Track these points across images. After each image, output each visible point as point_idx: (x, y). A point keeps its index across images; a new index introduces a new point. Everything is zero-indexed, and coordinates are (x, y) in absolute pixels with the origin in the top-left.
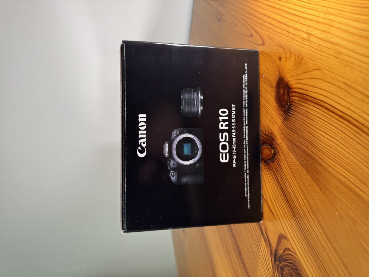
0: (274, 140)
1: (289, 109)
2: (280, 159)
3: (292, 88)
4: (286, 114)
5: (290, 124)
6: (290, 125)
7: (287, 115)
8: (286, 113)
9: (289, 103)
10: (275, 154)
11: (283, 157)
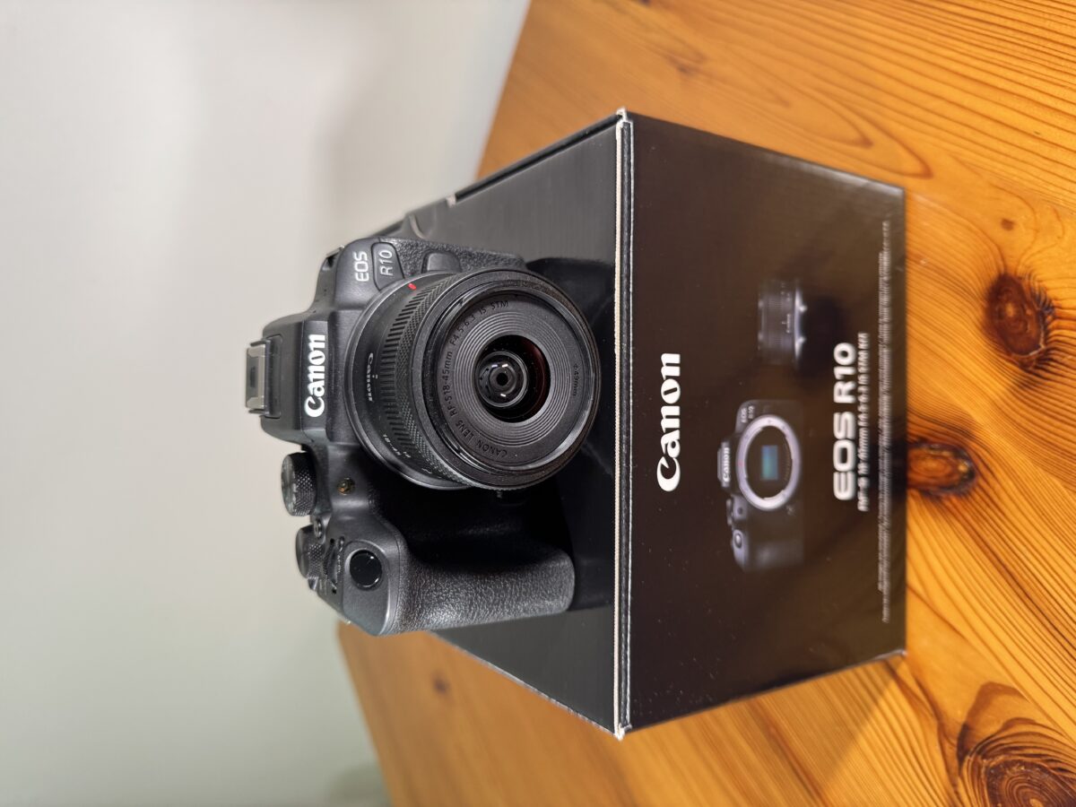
0: (969, 435)
1: (1045, 360)
2: (997, 487)
3: (1060, 308)
4: (1030, 372)
5: (1044, 398)
6: (1047, 402)
7: (1031, 376)
8: (1030, 369)
9: (1046, 343)
10: (972, 474)
11: (1010, 485)
